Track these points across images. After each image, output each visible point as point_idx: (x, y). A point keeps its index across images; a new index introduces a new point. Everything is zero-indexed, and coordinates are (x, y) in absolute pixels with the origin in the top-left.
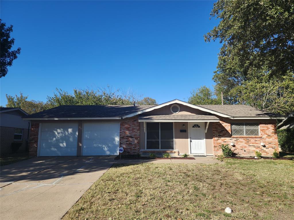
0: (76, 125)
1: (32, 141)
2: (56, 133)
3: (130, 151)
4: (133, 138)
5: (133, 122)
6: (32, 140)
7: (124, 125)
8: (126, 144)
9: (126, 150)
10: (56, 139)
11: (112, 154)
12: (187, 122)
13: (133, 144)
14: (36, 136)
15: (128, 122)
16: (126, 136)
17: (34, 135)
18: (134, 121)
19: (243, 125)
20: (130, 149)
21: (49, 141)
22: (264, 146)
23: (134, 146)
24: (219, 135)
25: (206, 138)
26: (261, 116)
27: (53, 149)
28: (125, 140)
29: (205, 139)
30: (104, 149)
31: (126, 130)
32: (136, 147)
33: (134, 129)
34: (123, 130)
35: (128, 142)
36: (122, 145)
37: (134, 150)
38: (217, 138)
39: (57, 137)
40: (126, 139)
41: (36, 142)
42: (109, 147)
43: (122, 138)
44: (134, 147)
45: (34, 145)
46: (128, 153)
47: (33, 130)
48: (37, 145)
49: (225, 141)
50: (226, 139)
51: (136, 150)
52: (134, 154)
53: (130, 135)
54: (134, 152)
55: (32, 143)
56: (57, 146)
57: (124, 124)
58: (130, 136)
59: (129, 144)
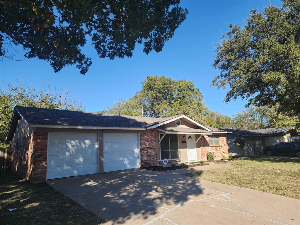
0: (94, 136)
1: (39, 159)
2: (70, 146)
3: (150, 163)
4: (151, 149)
5: (150, 133)
6: (39, 157)
7: (144, 137)
8: (147, 155)
9: (146, 162)
10: (70, 154)
11: (133, 168)
12: (186, 134)
13: (152, 155)
14: (45, 151)
15: (147, 133)
16: (146, 148)
17: (41, 150)
18: (152, 132)
19: (213, 137)
20: (150, 160)
21: (61, 157)
22: (223, 152)
23: (153, 157)
24: (204, 145)
25: (197, 147)
26: (221, 131)
27: (65, 168)
28: (145, 152)
29: (196, 149)
30: (124, 162)
31: (146, 141)
32: (154, 159)
33: (152, 140)
34: (143, 142)
35: (148, 154)
36: (143, 157)
37: (153, 161)
38: (203, 147)
39: (71, 152)
40: (147, 150)
41: (45, 159)
42: (129, 159)
43: (143, 149)
44: (153, 159)
45: (42, 163)
46: (148, 165)
47: (40, 142)
48: (46, 164)
49: (207, 149)
50: (207, 148)
51: (154, 161)
52: (153, 165)
53: (149, 146)
54: (153, 164)
55: (39, 161)
56: (71, 162)
57: (143, 135)
58: (149, 148)
59: (149, 155)
